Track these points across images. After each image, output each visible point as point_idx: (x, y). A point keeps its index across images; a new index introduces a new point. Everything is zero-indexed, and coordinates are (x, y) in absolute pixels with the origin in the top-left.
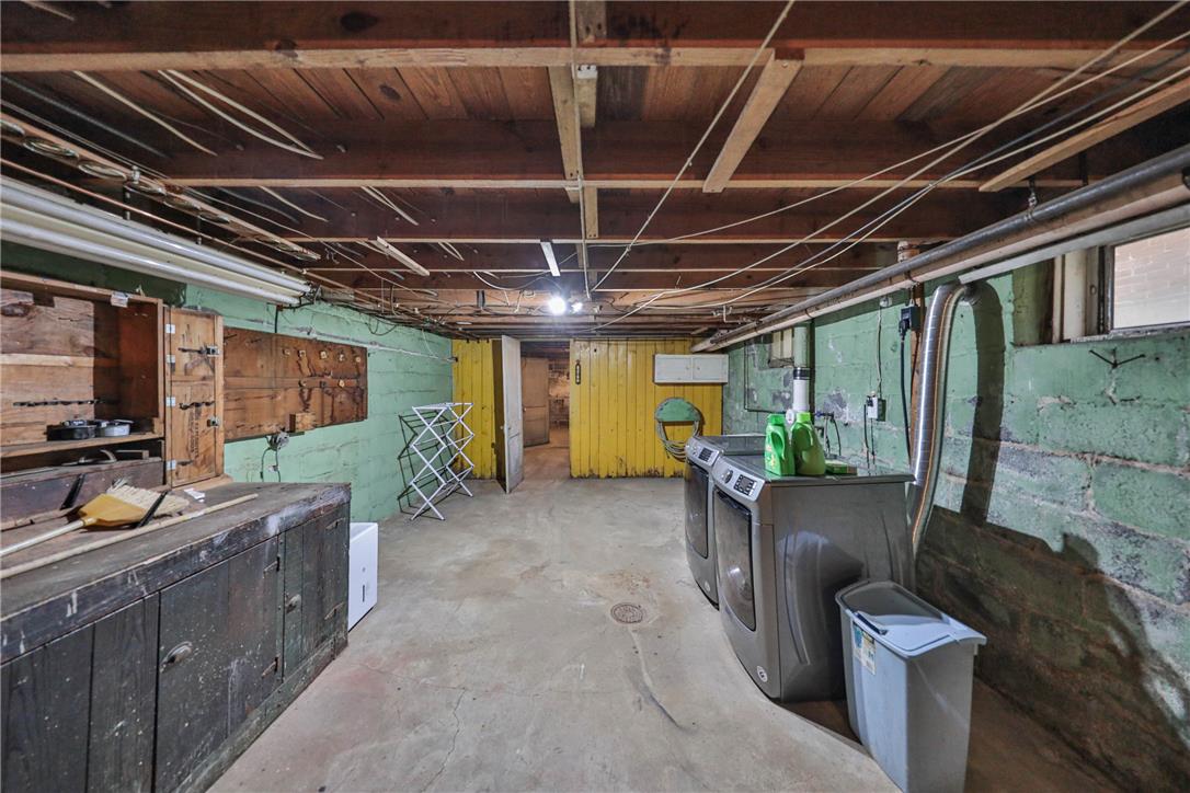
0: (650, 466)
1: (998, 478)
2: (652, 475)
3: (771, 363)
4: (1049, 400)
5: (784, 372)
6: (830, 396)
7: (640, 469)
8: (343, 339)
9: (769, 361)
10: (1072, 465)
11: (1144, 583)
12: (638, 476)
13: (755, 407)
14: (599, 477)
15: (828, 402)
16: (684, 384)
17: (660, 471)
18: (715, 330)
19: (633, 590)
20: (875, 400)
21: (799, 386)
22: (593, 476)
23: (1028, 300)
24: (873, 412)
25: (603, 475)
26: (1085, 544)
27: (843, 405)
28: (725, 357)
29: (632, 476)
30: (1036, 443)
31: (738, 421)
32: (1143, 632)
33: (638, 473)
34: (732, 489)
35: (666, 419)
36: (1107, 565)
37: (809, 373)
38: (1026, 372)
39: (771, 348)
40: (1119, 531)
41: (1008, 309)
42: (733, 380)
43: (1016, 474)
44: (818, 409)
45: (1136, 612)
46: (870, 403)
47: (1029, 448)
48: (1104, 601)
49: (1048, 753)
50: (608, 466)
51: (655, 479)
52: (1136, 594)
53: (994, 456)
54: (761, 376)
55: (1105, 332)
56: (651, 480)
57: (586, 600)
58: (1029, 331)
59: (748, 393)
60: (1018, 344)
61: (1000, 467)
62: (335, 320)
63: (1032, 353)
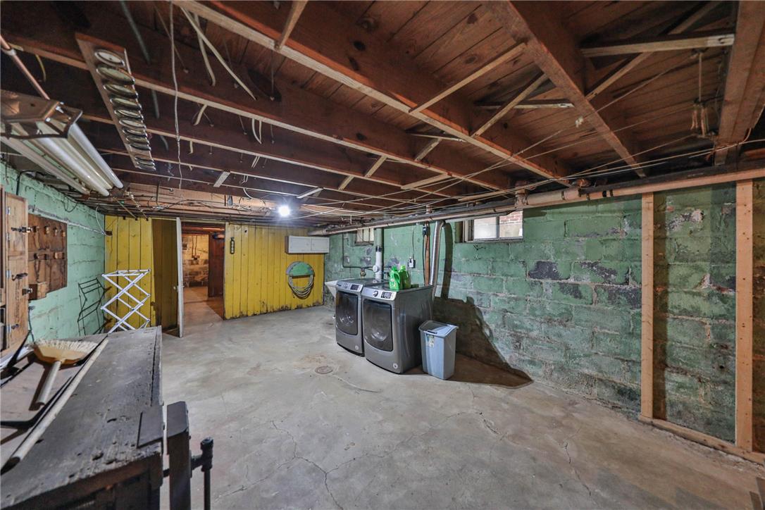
0: (282, 304)
1: (451, 284)
2: (284, 309)
3: (357, 244)
4: (464, 259)
5: (367, 248)
6: (391, 259)
7: (276, 306)
8: (51, 215)
9: (355, 242)
10: (469, 277)
11: (483, 305)
12: (274, 312)
13: (349, 265)
14: (247, 316)
15: (391, 261)
16: (304, 254)
17: (289, 306)
18: (328, 225)
19: (319, 361)
20: (412, 260)
21: (378, 255)
22: (243, 316)
23: (458, 229)
24: (411, 265)
25: (250, 314)
26: (471, 298)
27: (397, 263)
28: (328, 239)
29: (271, 312)
30: (460, 272)
31: (336, 273)
32: (483, 318)
33: (275, 309)
34: (380, 298)
35: (295, 274)
36: (476, 303)
37: (382, 249)
38: (458, 250)
39: (356, 236)
40: (478, 293)
41: (454, 231)
42: (333, 252)
43: (456, 282)
44: (385, 265)
45: (481, 313)
46: (411, 262)
47: (459, 274)
48: (475, 313)
49: (465, 359)
50: (254, 307)
51: (286, 312)
52: (481, 308)
53: (450, 277)
54: (353, 250)
55: (472, 240)
56: (283, 312)
57: (299, 372)
58: (458, 239)
59: (344, 259)
60: (456, 242)
61: (452, 280)
62: (46, 198)
63: (459, 245)
